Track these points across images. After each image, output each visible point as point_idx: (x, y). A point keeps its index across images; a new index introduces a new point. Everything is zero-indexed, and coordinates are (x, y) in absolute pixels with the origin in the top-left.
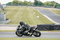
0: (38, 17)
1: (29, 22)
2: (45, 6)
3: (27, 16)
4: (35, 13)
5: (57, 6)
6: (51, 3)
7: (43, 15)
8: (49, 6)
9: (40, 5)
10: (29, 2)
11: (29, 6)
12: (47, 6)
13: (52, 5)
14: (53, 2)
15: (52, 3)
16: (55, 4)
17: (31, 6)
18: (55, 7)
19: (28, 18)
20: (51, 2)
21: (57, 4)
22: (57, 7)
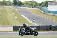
0: (16, 17)
1: (8, 22)
2: (24, 6)
3: (5, 16)
4: (13, 13)
5: (36, 5)
6: (30, 3)
7: (22, 15)
8: (29, 6)
9: (19, 4)
10: (8, 2)
11: (8, 5)
12: (27, 6)
13: (32, 4)
14: (33, 1)
15: (32, 3)
16: (35, 4)
17: (10, 6)
18: (35, 7)
19: (6, 18)
20: (31, 1)
21: (37, 3)
22: (37, 7)
